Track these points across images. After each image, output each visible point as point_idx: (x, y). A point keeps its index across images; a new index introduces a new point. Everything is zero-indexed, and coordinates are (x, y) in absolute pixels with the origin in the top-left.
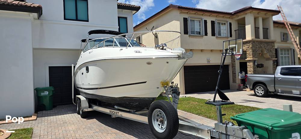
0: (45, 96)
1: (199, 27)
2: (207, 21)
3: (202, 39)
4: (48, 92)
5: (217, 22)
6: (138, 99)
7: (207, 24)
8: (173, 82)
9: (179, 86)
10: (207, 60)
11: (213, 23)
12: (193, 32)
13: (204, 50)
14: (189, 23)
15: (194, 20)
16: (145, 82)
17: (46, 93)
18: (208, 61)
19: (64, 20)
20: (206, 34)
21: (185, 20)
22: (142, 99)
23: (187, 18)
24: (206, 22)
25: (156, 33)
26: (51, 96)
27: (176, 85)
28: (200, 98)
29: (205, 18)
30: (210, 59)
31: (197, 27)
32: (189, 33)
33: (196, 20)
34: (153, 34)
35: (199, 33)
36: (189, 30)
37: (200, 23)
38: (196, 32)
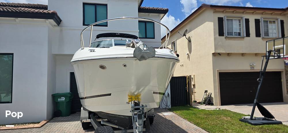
0: (62, 102)
1: (238, 27)
2: (250, 20)
3: (243, 41)
4: (64, 98)
5: (263, 20)
6: (114, 116)
7: (250, 23)
8: (207, 91)
9: (213, 96)
10: (250, 65)
11: (257, 22)
12: (230, 33)
13: (246, 53)
14: (225, 23)
15: (232, 20)
16: (110, 95)
17: (63, 99)
18: (252, 67)
19: (83, 25)
20: (248, 35)
21: (220, 20)
22: (117, 116)
23: (223, 18)
24: (247, 21)
25: (189, 37)
26: (68, 102)
27: (210, 94)
28: (237, 112)
29: (246, 16)
30: (254, 65)
31: (236, 27)
32: (225, 35)
33: (234, 20)
34: (186, 38)
35: (239, 34)
36: (225, 31)
37: (240, 23)
38: (235, 32)
